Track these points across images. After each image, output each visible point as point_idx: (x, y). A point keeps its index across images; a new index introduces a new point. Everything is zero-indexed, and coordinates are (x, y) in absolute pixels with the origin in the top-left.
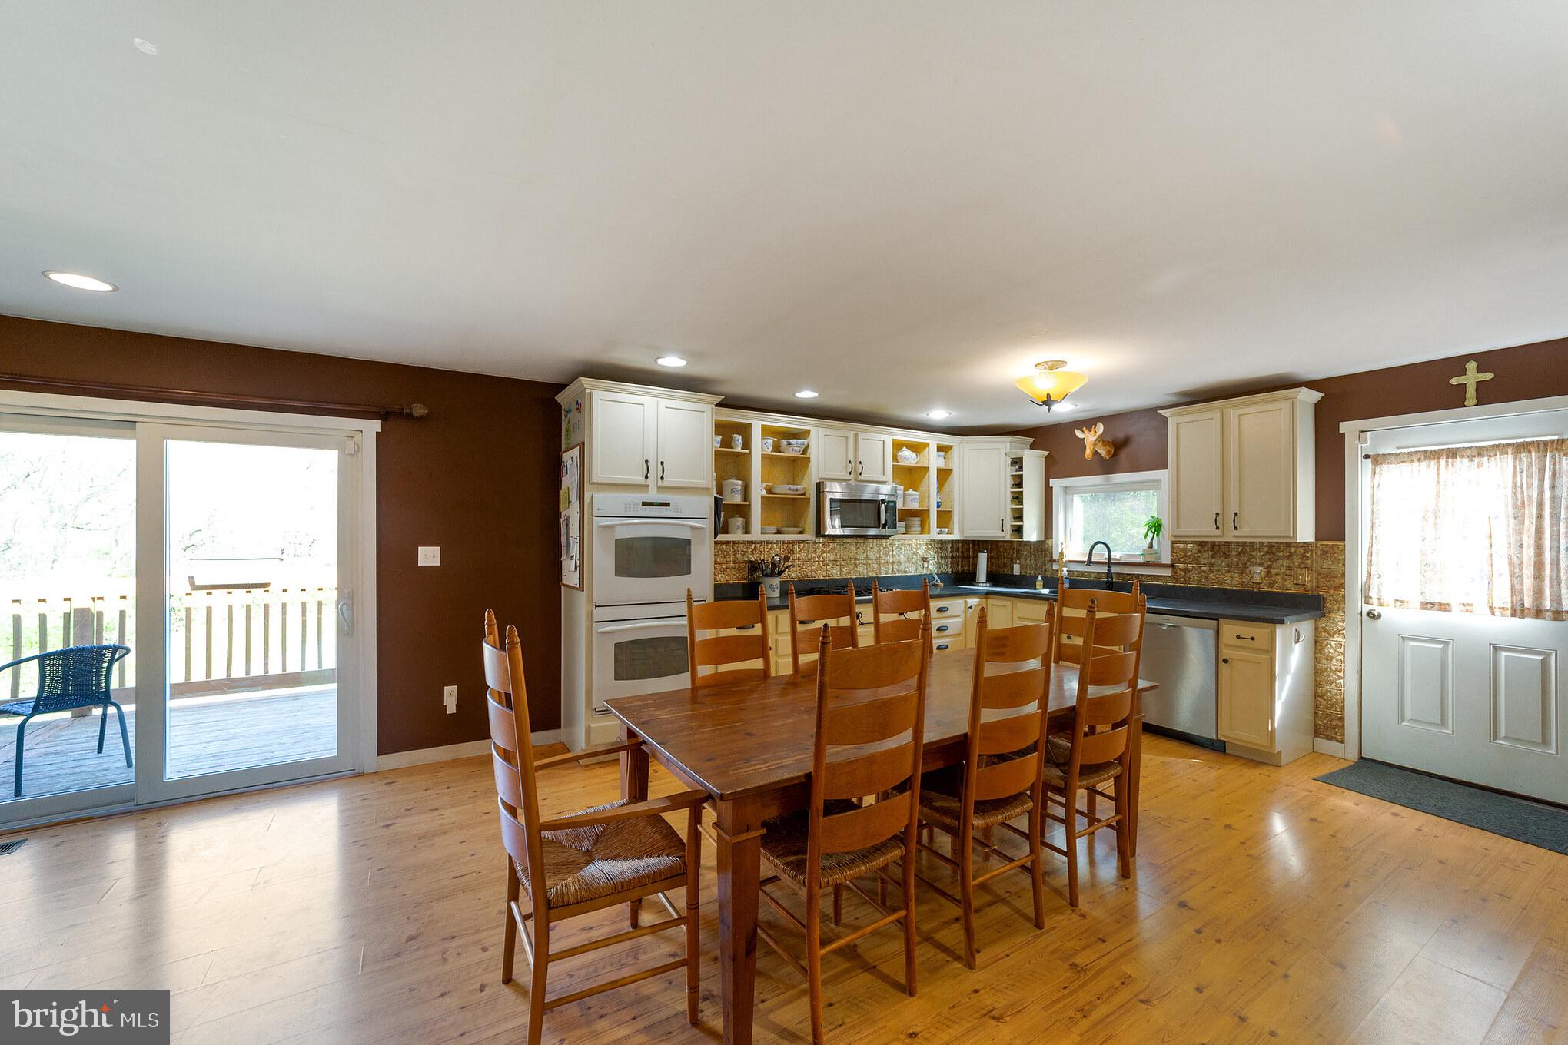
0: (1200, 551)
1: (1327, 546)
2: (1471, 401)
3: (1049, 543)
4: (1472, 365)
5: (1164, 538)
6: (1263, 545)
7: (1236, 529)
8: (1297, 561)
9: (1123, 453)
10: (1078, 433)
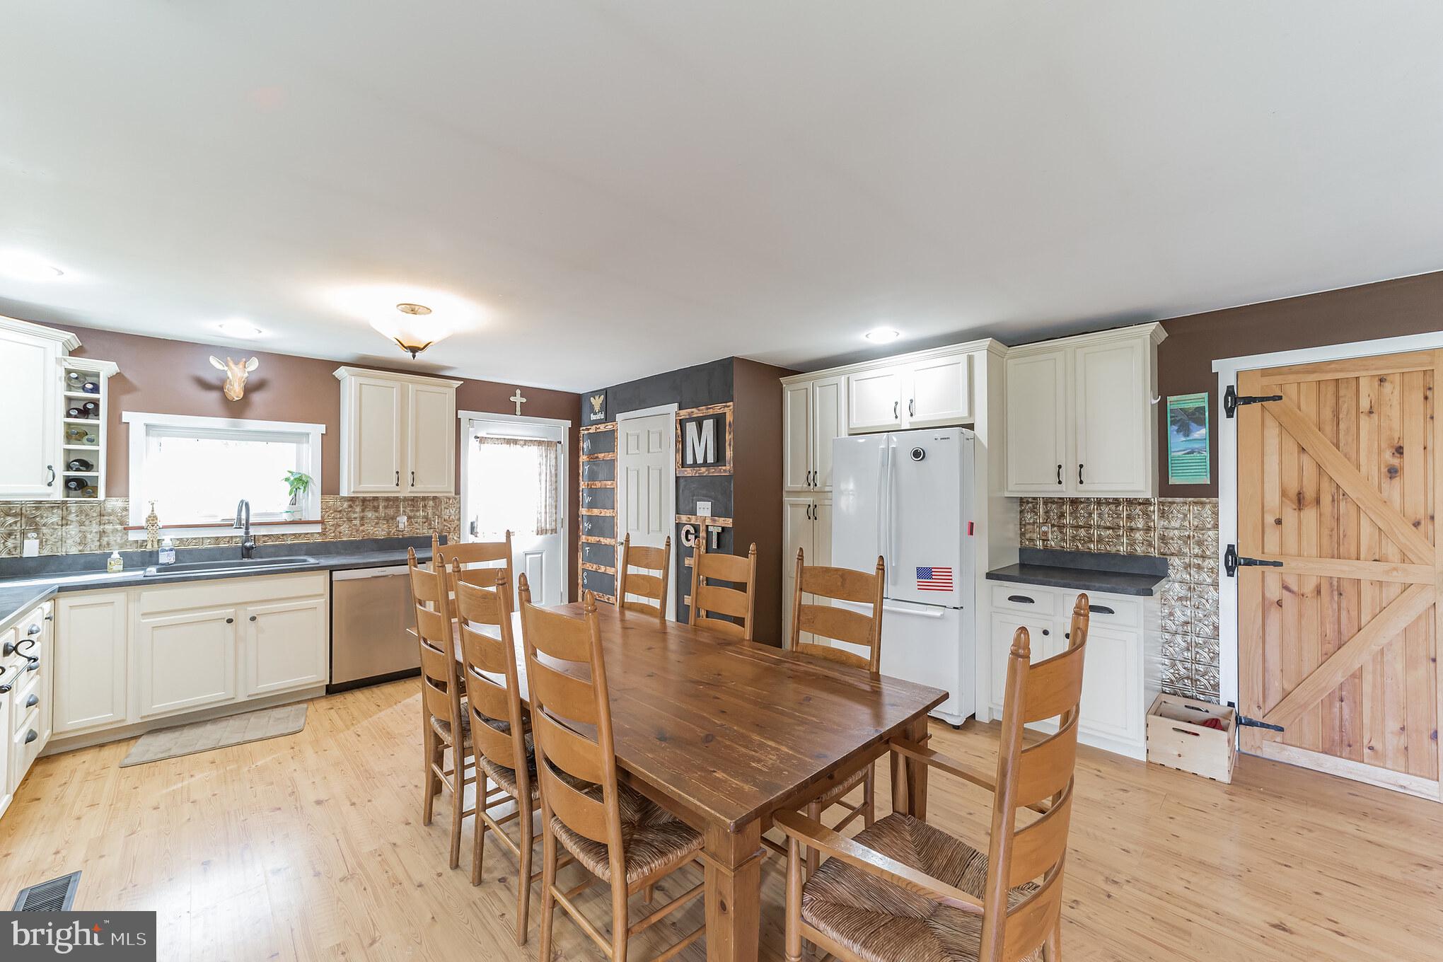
0: (350, 506)
1: (449, 499)
2: (518, 412)
3: (115, 504)
4: (518, 392)
5: (313, 494)
6: (405, 499)
7: (413, 485)
8: (430, 511)
9: (257, 398)
10: (214, 361)
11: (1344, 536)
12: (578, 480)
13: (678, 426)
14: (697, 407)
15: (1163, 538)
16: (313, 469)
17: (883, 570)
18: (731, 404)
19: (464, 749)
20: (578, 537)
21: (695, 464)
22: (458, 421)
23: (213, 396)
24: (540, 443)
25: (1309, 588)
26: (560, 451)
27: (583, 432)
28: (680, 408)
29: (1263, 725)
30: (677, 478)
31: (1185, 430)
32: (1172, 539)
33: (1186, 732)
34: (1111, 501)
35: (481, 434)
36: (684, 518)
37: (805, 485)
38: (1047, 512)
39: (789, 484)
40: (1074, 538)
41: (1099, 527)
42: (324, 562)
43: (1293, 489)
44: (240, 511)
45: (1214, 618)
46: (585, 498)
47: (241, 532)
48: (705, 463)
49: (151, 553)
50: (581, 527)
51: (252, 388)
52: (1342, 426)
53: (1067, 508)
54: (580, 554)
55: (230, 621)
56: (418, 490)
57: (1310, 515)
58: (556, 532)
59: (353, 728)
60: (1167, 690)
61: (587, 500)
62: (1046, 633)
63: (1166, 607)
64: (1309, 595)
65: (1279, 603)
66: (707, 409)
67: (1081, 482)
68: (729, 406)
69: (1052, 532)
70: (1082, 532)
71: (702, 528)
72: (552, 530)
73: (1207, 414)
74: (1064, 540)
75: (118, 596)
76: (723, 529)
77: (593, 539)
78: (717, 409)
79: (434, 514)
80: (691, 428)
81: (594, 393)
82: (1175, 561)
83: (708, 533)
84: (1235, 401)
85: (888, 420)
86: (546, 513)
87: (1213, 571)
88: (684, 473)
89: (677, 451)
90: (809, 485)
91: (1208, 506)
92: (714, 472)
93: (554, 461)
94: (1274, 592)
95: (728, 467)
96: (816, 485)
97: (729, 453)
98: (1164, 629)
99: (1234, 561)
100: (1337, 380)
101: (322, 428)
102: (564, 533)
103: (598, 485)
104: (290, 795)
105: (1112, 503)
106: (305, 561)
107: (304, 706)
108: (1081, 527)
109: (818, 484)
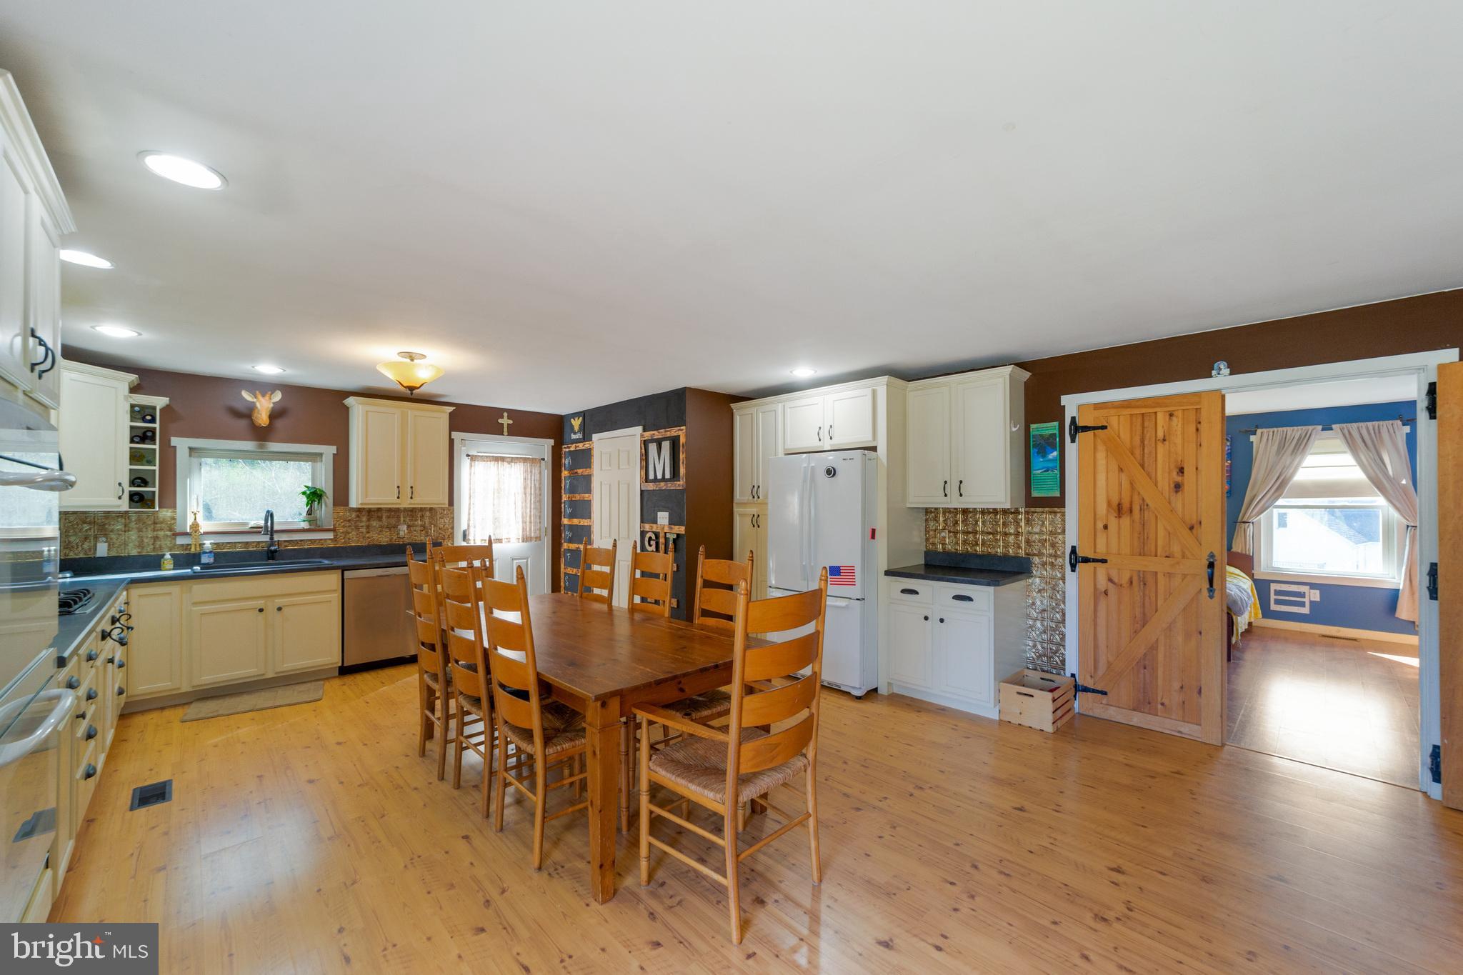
0: (358, 516)
1: (444, 510)
2: (506, 433)
3: (166, 513)
4: (505, 414)
5: (326, 506)
6: (405, 510)
7: (411, 498)
8: (427, 521)
9: (280, 424)
10: (246, 395)
11: (1148, 538)
12: (561, 492)
13: (643, 446)
14: (657, 430)
15: (1028, 541)
16: (325, 484)
17: (752, 560)
18: (684, 428)
19: (448, 693)
20: (560, 545)
21: (656, 480)
22: (451, 442)
23: (243, 423)
24: (525, 460)
25: (1125, 580)
26: (544, 467)
27: (565, 450)
28: (645, 430)
29: (1094, 691)
30: (642, 492)
31: (1043, 452)
32: (1034, 542)
33: (1025, 694)
34: (991, 510)
35: (474, 453)
36: (647, 527)
37: (751, 498)
38: (945, 521)
39: (738, 496)
40: (965, 542)
41: (983, 532)
42: (336, 563)
43: (1115, 502)
44: (266, 521)
45: (1062, 606)
46: (565, 509)
47: (267, 538)
48: (663, 479)
49: (194, 555)
50: (563, 535)
51: (275, 415)
52: (1146, 451)
53: (960, 517)
54: (563, 560)
55: (261, 610)
56: (416, 502)
57: (1126, 521)
58: (540, 540)
59: (362, 697)
60: (1031, 666)
61: (569, 511)
62: (926, 618)
63: (1030, 598)
64: (1124, 585)
65: (1106, 593)
66: (666, 432)
67: (961, 495)
68: (682, 430)
69: (949, 538)
70: (971, 537)
71: (662, 535)
72: (536, 538)
73: (1058, 439)
74: (957, 543)
75: (174, 588)
76: (678, 535)
77: (573, 546)
78: (673, 432)
79: (431, 523)
80: (653, 448)
81: (574, 415)
82: (1036, 560)
83: (666, 539)
84: (1077, 429)
85: (813, 443)
86: (531, 522)
87: (1062, 567)
88: (647, 487)
89: (641, 468)
90: (754, 497)
91: (1059, 515)
92: (671, 486)
93: (538, 476)
94: (1102, 583)
95: (681, 482)
96: (759, 497)
97: (682, 470)
98: (1029, 616)
99: (1076, 559)
100: (1143, 414)
101: (333, 449)
102: (547, 541)
103: (578, 497)
104: (316, 739)
105: (992, 513)
106: (320, 562)
107: (322, 682)
108: (970, 533)
109: (760, 497)
